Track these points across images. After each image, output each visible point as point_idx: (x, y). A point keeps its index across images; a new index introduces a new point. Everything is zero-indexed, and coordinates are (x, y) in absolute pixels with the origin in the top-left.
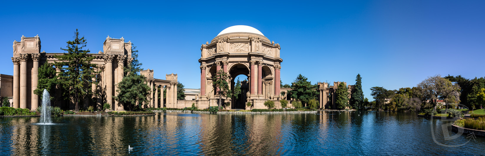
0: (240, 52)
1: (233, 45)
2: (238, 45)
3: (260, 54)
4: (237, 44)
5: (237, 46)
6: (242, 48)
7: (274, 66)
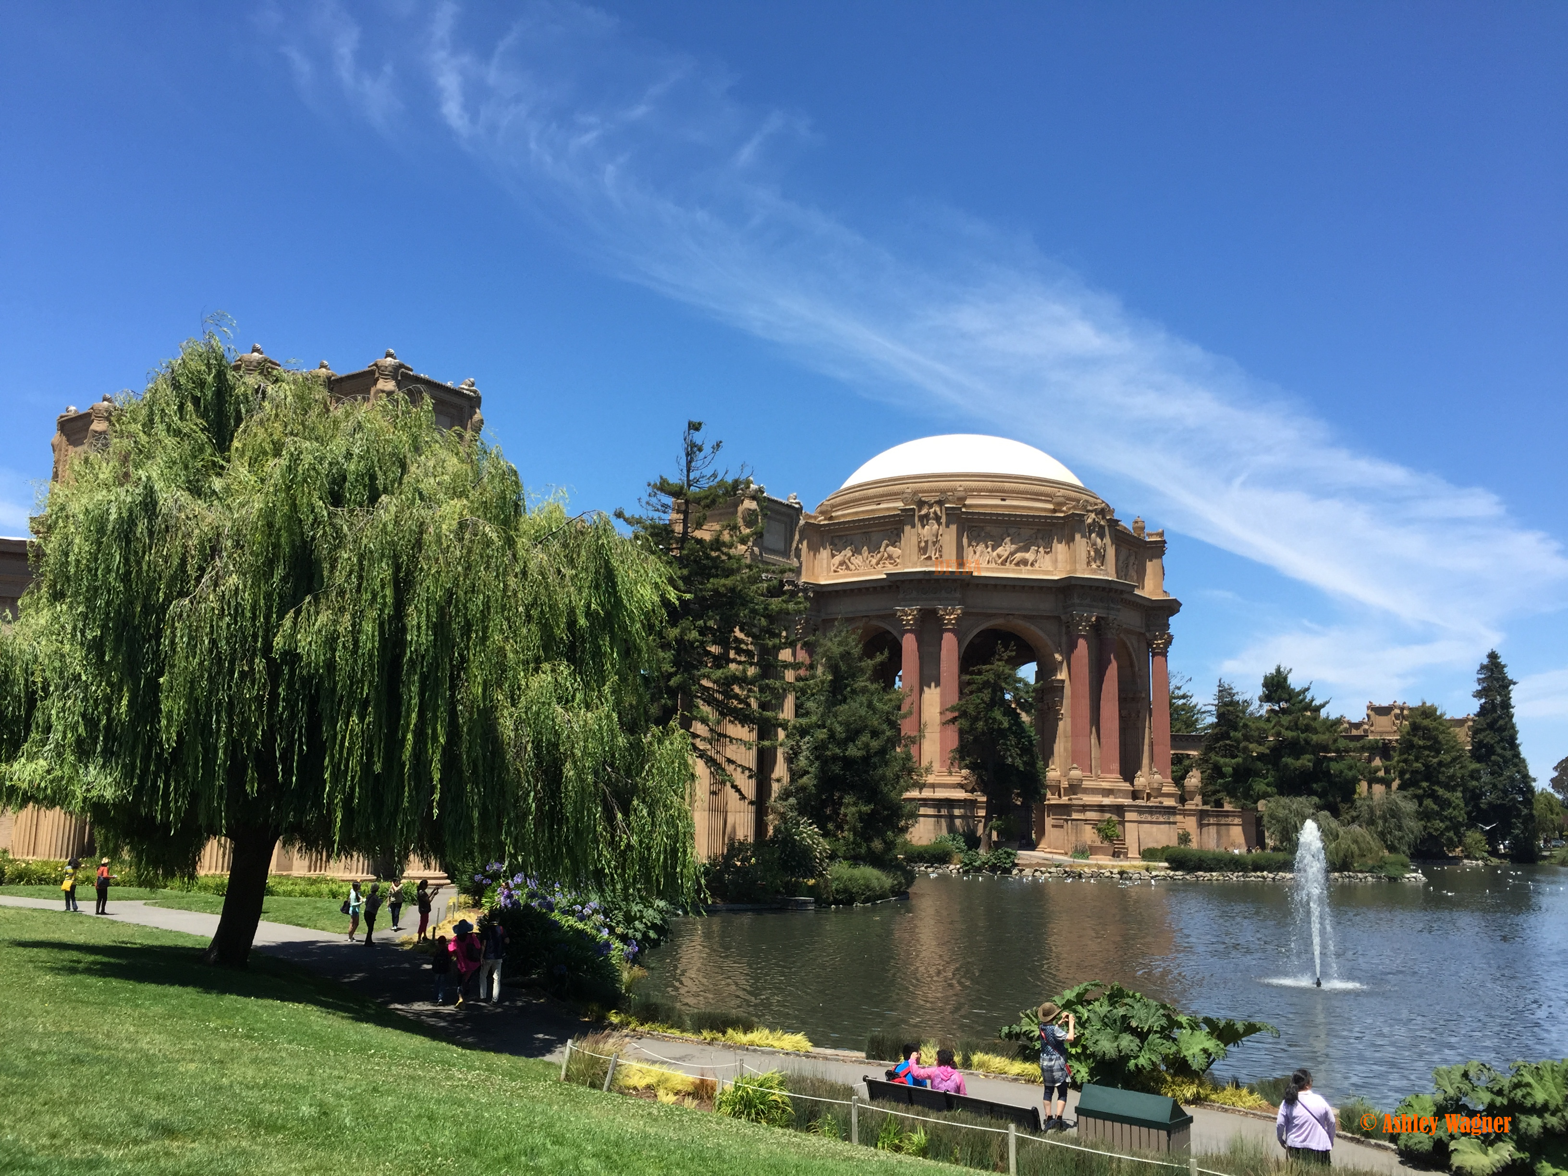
7: (1148, 636)
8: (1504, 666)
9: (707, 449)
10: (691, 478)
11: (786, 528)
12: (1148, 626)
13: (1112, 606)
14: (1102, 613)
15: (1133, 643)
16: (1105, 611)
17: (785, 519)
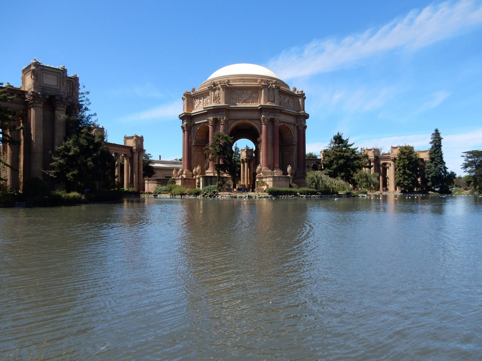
0: (245, 104)
2: (243, 95)
3: (275, 108)
4: (241, 92)
5: (241, 96)
6: (248, 98)
7: (297, 124)
8: (440, 133)
11: (58, 77)
12: (297, 121)
13: (276, 114)
14: (272, 117)
15: (292, 127)
16: (274, 116)
17: (57, 74)
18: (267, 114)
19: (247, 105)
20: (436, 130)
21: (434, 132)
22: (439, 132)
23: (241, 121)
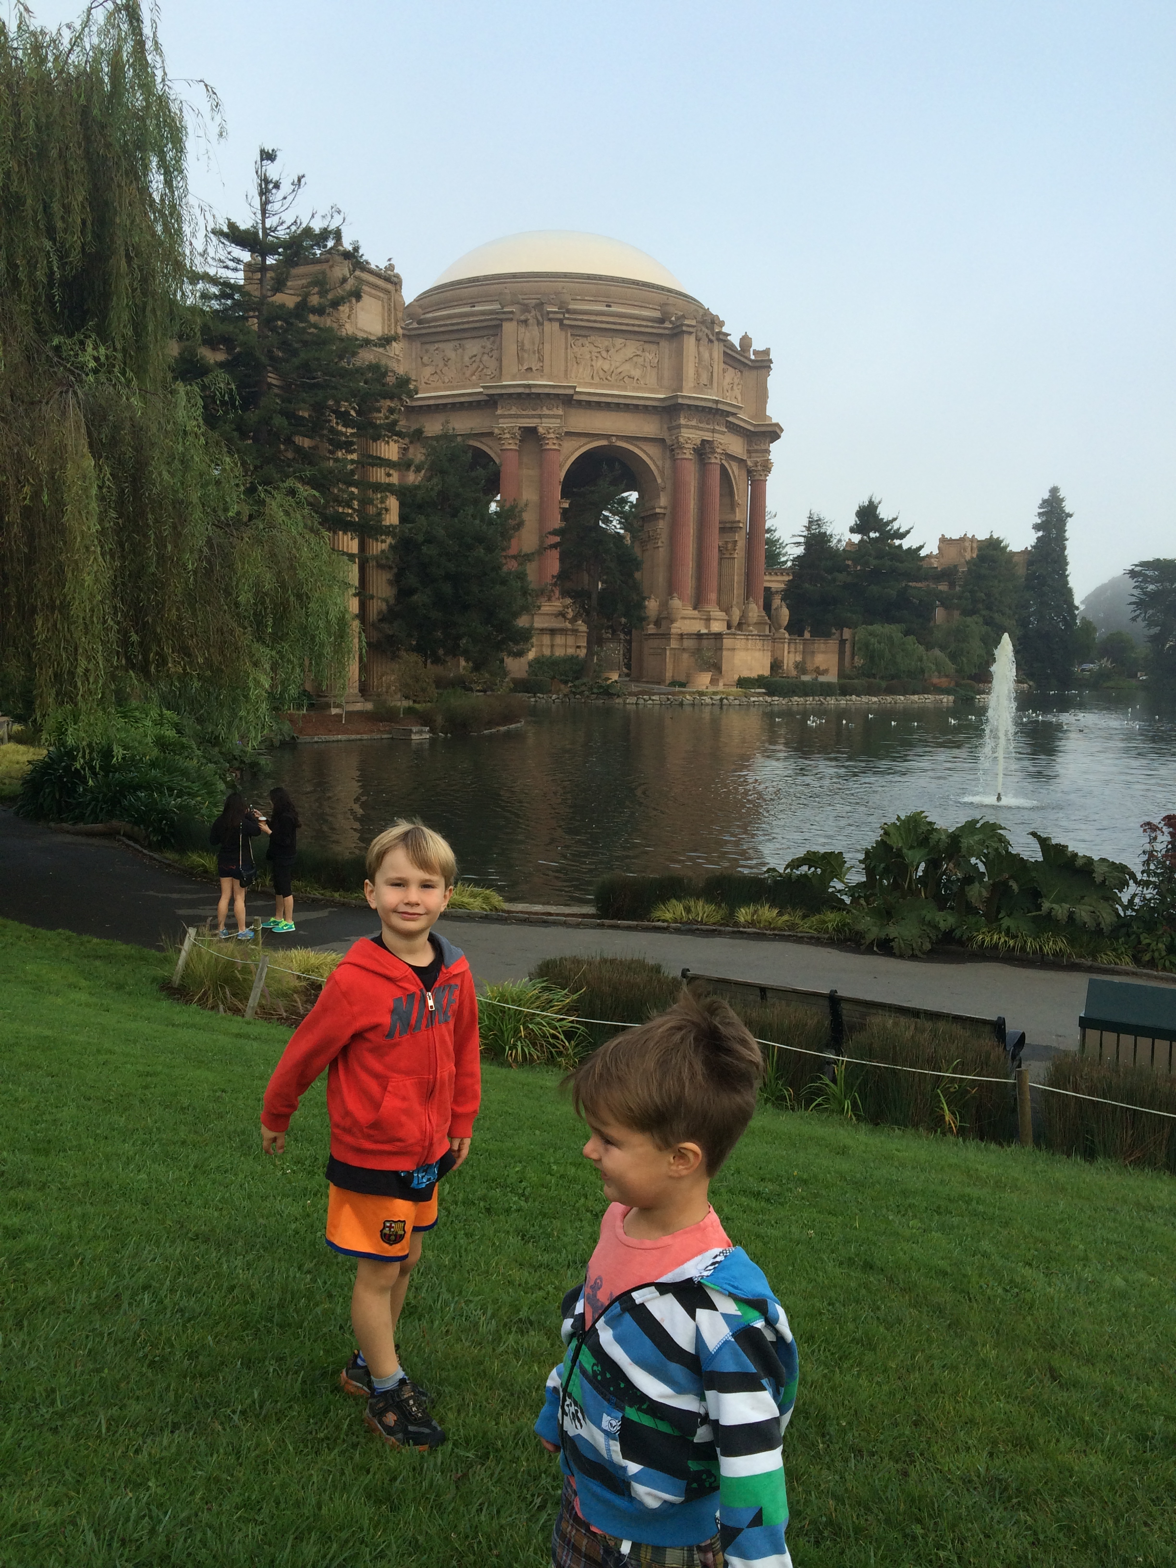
0: (619, 388)
1: (585, 348)
2: (612, 351)
3: (720, 406)
4: (606, 343)
5: (604, 354)
6: (627, 367)
7: (749, 463)
8: (1063, 500)
9: (286, 187)
10: (268, 226)
11: (383, 307)
12: (749, 452)
13: (717, 427)
14: (708, 436)
15: (734, 469)
16: (710, 434)
17: (381, 295)
18: (693, 427)
19: (625, 389)
20: (1054, 491)
21: (1046, 496)
22: (1062, 494)
23: (604, 443)
